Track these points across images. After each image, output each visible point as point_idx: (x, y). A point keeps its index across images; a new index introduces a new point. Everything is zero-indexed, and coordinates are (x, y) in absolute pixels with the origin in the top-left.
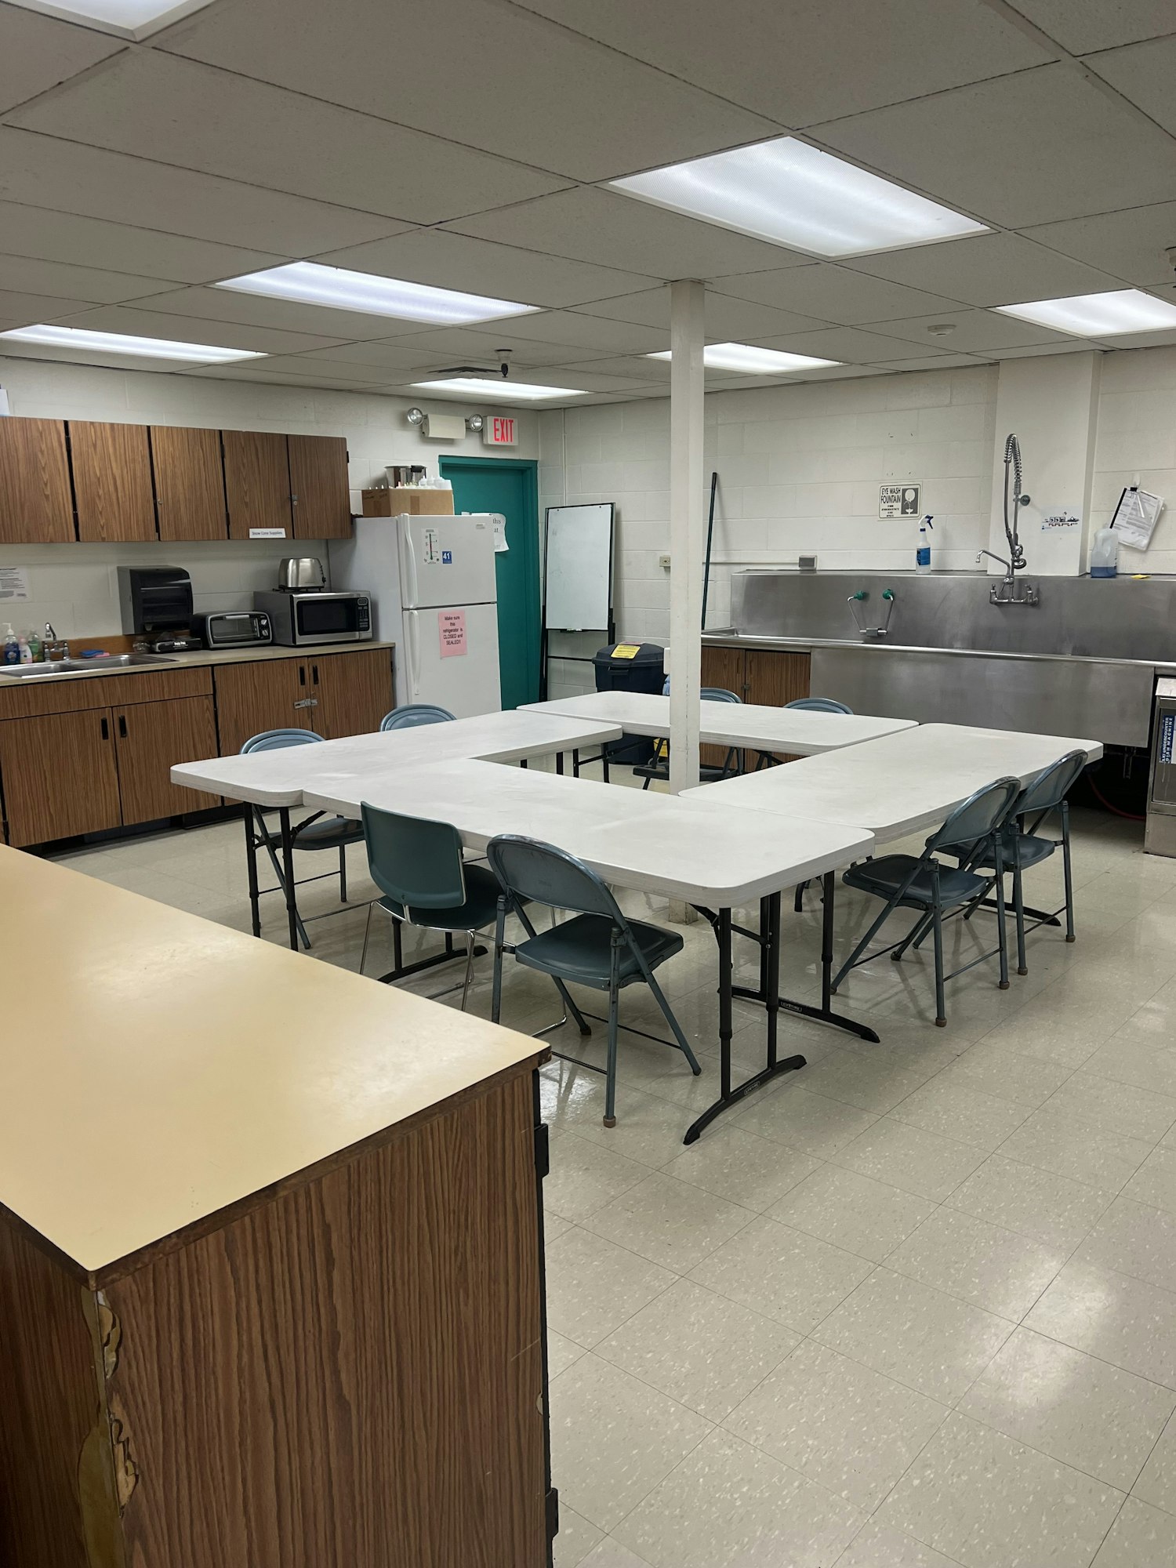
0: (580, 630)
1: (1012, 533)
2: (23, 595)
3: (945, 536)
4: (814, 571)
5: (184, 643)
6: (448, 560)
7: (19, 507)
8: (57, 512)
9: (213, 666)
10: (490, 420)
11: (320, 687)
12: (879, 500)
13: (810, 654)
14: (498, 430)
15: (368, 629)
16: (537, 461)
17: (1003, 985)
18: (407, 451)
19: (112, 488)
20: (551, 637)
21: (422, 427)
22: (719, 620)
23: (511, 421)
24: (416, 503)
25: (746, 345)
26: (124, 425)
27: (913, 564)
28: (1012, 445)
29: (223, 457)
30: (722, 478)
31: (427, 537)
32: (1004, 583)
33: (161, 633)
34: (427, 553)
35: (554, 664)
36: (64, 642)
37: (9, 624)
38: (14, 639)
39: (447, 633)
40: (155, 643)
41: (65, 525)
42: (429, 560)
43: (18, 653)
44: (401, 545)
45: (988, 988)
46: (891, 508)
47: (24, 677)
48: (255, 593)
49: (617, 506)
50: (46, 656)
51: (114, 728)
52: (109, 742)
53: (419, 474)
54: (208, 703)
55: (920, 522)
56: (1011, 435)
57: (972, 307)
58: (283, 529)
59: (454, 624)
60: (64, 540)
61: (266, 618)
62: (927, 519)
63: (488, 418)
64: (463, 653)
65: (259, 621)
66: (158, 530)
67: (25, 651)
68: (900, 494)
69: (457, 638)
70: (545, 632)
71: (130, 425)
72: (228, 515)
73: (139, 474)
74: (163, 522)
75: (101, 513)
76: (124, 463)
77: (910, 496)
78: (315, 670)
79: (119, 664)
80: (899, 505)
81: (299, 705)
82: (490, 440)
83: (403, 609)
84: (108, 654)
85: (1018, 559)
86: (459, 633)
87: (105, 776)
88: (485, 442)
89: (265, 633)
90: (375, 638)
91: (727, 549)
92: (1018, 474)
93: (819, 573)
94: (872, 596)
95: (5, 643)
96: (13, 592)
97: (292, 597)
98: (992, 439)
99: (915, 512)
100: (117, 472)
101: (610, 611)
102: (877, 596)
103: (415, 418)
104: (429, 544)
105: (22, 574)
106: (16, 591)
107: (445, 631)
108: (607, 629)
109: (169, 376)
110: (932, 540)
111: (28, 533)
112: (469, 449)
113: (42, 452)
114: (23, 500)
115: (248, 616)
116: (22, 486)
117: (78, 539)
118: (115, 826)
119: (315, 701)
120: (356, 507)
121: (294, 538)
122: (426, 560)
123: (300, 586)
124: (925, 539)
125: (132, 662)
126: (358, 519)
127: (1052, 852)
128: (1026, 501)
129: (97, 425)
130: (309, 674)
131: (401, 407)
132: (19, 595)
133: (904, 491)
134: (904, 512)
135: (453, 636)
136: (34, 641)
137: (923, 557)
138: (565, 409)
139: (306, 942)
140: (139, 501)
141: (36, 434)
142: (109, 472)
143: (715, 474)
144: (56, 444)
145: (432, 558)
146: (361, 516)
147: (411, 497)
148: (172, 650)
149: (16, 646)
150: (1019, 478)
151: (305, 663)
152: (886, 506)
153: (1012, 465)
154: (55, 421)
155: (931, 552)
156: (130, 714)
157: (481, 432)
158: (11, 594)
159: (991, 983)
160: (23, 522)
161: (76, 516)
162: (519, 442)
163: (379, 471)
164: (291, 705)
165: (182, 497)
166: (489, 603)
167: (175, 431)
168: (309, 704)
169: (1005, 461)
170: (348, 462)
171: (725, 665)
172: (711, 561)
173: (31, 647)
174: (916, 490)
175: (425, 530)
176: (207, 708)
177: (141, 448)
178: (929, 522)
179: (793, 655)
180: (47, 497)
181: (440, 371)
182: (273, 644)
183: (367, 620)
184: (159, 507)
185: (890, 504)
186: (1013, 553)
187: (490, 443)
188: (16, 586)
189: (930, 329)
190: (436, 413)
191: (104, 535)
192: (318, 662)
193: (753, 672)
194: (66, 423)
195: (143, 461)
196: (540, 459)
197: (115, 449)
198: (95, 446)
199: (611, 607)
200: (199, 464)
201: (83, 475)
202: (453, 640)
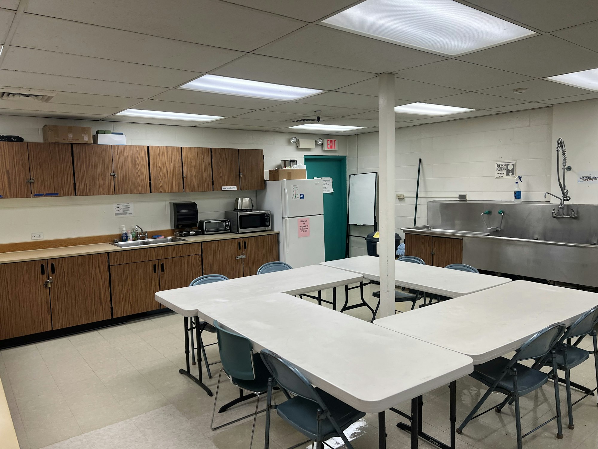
0: (362, 225)
1: (562, 184)
2: (131, 214)
3: (528, 185)
4: (466, 201)
5: (194, 232)
6: (302, 197)
7: (127, 180)
8: (143, 182)
9: (201, 242)
10: (326, 140)
11: (247, 250)
12: (495, 169)
13: (462, 239)
14: (329, 144)
15: (269, 226)
16: (346, 156)
17: (559, 436)
18: (290, 153)
19: (165, 172)
20: (351, 227)
21: (297, 143)
22: (422, 221)
23: (335, 141)
24: (290, 175)
25: (426, 103)
26: (171, 147)
27: (512, 198)
28: (560, 143)
29: (212, 158)
30: (423, 161)
31: (293, 188)
32: (559, 208)
33: (185, 228)
34: (294, 195)
35: (352, 238)
36: (146, 232)
37: (124, 226)
38: (126, 232)
39: (301, 228)
40: (182, 233)
41: (146, 187)
42: (294, 198)
43: (127, 237)
44: (283, 192)
45: (551, 438)
46: (501, 173)
47: (123, 248)
48: (225, 211)
49: (378, 173)
50: (138, 238)
51: (159, 268)
52: (156, 274)
53: (294, 163)
54: (199, 258)
55: (516, 179)
56: (560, 138)
57: (534, 78)
58: (236, 186)
59: (304, 224)
60: (146, 192)
61: (228, 222)
62: (519, 178)
63: (325, 140)
64: (308, 235)
65: (225, 223)
66: (184, 188)
67: (130, 236)
68: (506, 167)
69: (306, 230)
70: (348, 225)
71: (174, 147)
72: (213, 181)
73: (177, 166)
74: (186, 184)
75: (160, 181)
76: (171, 162)
77: (510, 167)
78: (245, 243)
79: (167, 241)
80: (505, 171)
81: (238, 258)
82: (326, 148)
83: (283, 218)
84: (163, 237)
85: (566, 196)
86: (307, 227)
87: (154, 287)
88: (324, 149)
89: (227, 228)
90: (272, 229)
91: (426, 191)
92: (565, 157)
93: (468, 202)
94: (493, 213)
95: (123, 233)
96: (127, 213)
97: (237, 214)
98: (551, 141)
99: (513, 174)
100: (168, 166)
101: (375, 217)
102: (495, 213)
103: (294, 141)
104: (294, 191)
105: (131, 206)
106: (128, 212)
107: (300, 227)
108: (373, 225)
109: (193, 128)
110: (522, 187)
111: (131, 190)
112: (317, 152)
113: (138, 158)
114: (129, 177)
115: (220, 221)
116: (129, 172)
117: (151, 192)
118: (158, 309)
119: (245, 256)
120: (267, 177)
121: (240, 190)
122: (293, 198)
123: (243, 209)
124: (518, 187)
125: (172, 240)
126: (267, 182)
127: (588, 357)
128: (569, 169)
129: (161, 147)
130: (242, 245)
131: (288, 136)
132: (130, 214)
133: (508, 165)
134: (508, 175)
135: (304, 228)
136: (134, 232)
137: (518, 195)
138: (357, 135)
139: (210, 375)
140: (177, 177)
141: (136, 151)
142: (165, 165)
143: (420, 160)
144: (144, 155)
145: (295, 197)
146: (268, 181)
147: (288, 172)
148: (188, 235)
149: (126, 234)
150: (565, 158)
151: (241, 241)
152: (499, 172)
153: (561, 153)
154: (144, 146)
155: (521, 192)
156: (166, 262)
157: (322, 145)
158: (126, 213)
159: (552, 433)
160: (129, 186)
161: (150, 183)
162: (338, 148)
163: (279, 162)
164: (234, 257)
165: (194, 174)
166: (320, 215)
167: (192, 149)
168: (242, 257)
169: (557, 151)
170: (264, 159)
171: (423, 243)
172: (419, 196)
173: (132, 234)
174: (513, 165)
175: (293, 186)
176: (199, 260)
177: (178, 156)
178: (520, 179)
179: (454, 239)
180: (139, 176)
181: (297, 121)
182: (231, 232)
183: (269, 222)
184: (184, 178)
185: (502, 171)
186: (563, 193)
187: (325, 149)
188: (128, 210)
189: (514, 90)
190: (302, 139)
191: (162, 190)
192: (247, 240)
193: (436, 247)
194: (148, 147)
195: (179, 161)
196: (347, 155)
197: (167, 156)
198: (159, 155)
199: (376, 215)
200: (201, 161)
201: (154, 167)
202: (304, 230)
